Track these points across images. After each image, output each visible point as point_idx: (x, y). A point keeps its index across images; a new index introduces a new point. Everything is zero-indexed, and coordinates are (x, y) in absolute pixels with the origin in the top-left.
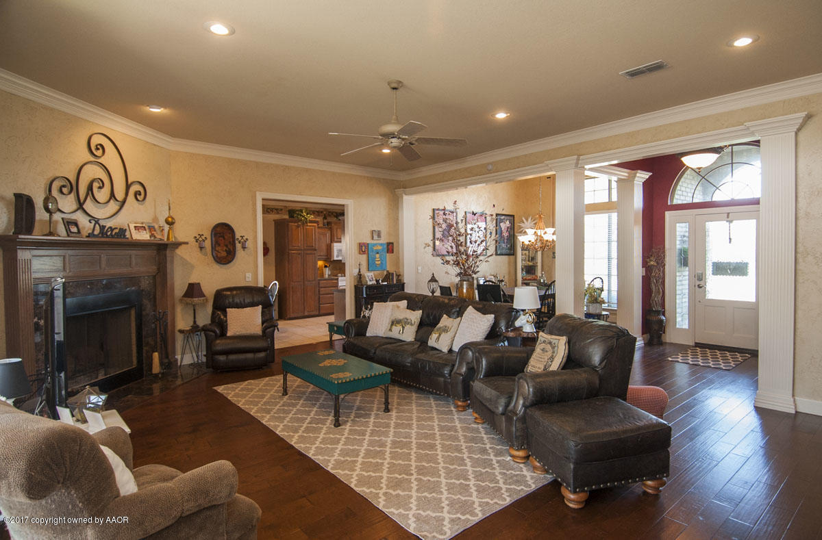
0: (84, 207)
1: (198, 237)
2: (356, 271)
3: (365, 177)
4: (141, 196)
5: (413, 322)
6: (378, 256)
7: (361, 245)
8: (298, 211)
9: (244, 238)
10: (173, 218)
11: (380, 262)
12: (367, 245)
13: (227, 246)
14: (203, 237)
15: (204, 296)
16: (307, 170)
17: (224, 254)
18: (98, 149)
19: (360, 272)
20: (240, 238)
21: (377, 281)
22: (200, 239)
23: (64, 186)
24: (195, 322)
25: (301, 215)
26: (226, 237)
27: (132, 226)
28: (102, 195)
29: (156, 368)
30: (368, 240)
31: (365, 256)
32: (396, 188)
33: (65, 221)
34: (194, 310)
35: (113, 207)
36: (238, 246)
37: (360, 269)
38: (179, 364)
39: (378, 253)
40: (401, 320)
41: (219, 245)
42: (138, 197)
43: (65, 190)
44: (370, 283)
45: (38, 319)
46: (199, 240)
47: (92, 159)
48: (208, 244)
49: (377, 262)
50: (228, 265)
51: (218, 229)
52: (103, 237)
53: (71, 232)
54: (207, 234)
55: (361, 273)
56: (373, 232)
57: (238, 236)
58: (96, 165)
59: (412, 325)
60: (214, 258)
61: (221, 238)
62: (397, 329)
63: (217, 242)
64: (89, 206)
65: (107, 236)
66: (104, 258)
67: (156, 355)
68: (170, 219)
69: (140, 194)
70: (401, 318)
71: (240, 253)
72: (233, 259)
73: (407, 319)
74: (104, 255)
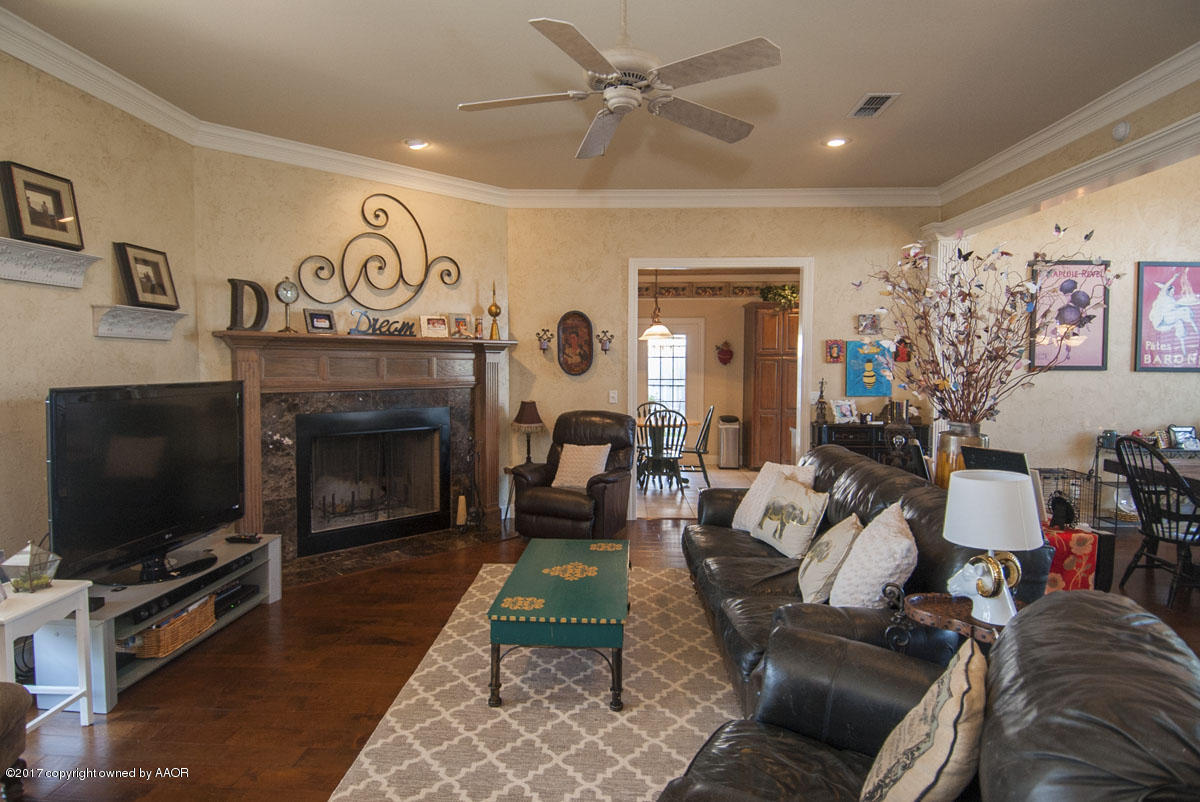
0: (353, 294)
1: (542, 334)
2: (814, 396)
3: (845, 209)
4: (452, 276)
5: (804, 518)
6: (869, 366)
7: (829, 346)
8: (776, 288)
9: (608, 335)
10: (497, 307)
11: (873, 380)
12: (841, 345)
13: (581, 348)
14: (549, 334)
15: (541, 422)
16: (720, 211)
17: (576, 359)
18: (377, 216)
19: (821, 397)
20: (602, 335)
21: (863, 418)
22: (545, 337)
23: (322, 268)
24: (529, 459)
25: (780, 295)
26: (580, 333)
27: (424, 320)
28: (384, 279)
29: (461, 518)
30: (847, 335)
31: (838, 368)
32: (922, 224)
33: (307, 314)
34: (529, 442)
35: (403, 294)
36: (597, 346)
37: (822, 392)
38: (503, 517)
39: (869, 361)
40: (782, 508)
41: (570, 346)
42: (446, 279)
43: (324, 274)
44: (839, 420)
45: (281, 437)
46: (542, 339)
47: (370, 230)
48: (554, 344)
49: (866, 380)
50: (583, 376)
51: (569, 322)
52: (373, 334)
53: (313, 326)
54: (553, 329)
55: (825, 399)
56: (858, 318)
57: (597, 330)
58: (375, 238)
59: (801, 522)
60: (561, 365)
61: (573, 335)
62: (771, 525)
63: (566, 340)
64: (362, 292)
65: (382, 334)
66: (384, 363)
67: (462, 499)
68: (493, 308)
69: (449, 274)
70: (784, 503)
71: (600, 358)
72: (590, 366)
73: (794, 509)
74: (384, 357)
